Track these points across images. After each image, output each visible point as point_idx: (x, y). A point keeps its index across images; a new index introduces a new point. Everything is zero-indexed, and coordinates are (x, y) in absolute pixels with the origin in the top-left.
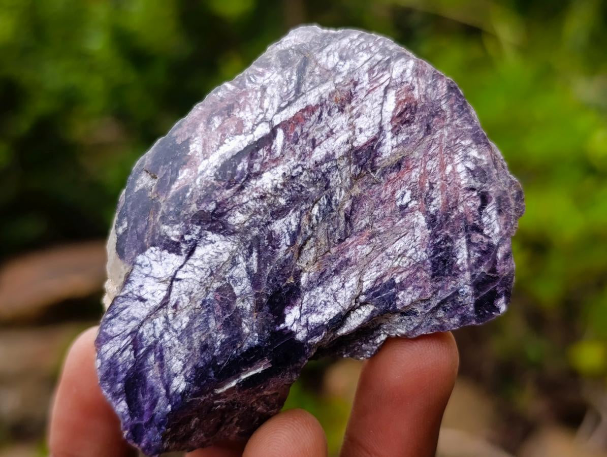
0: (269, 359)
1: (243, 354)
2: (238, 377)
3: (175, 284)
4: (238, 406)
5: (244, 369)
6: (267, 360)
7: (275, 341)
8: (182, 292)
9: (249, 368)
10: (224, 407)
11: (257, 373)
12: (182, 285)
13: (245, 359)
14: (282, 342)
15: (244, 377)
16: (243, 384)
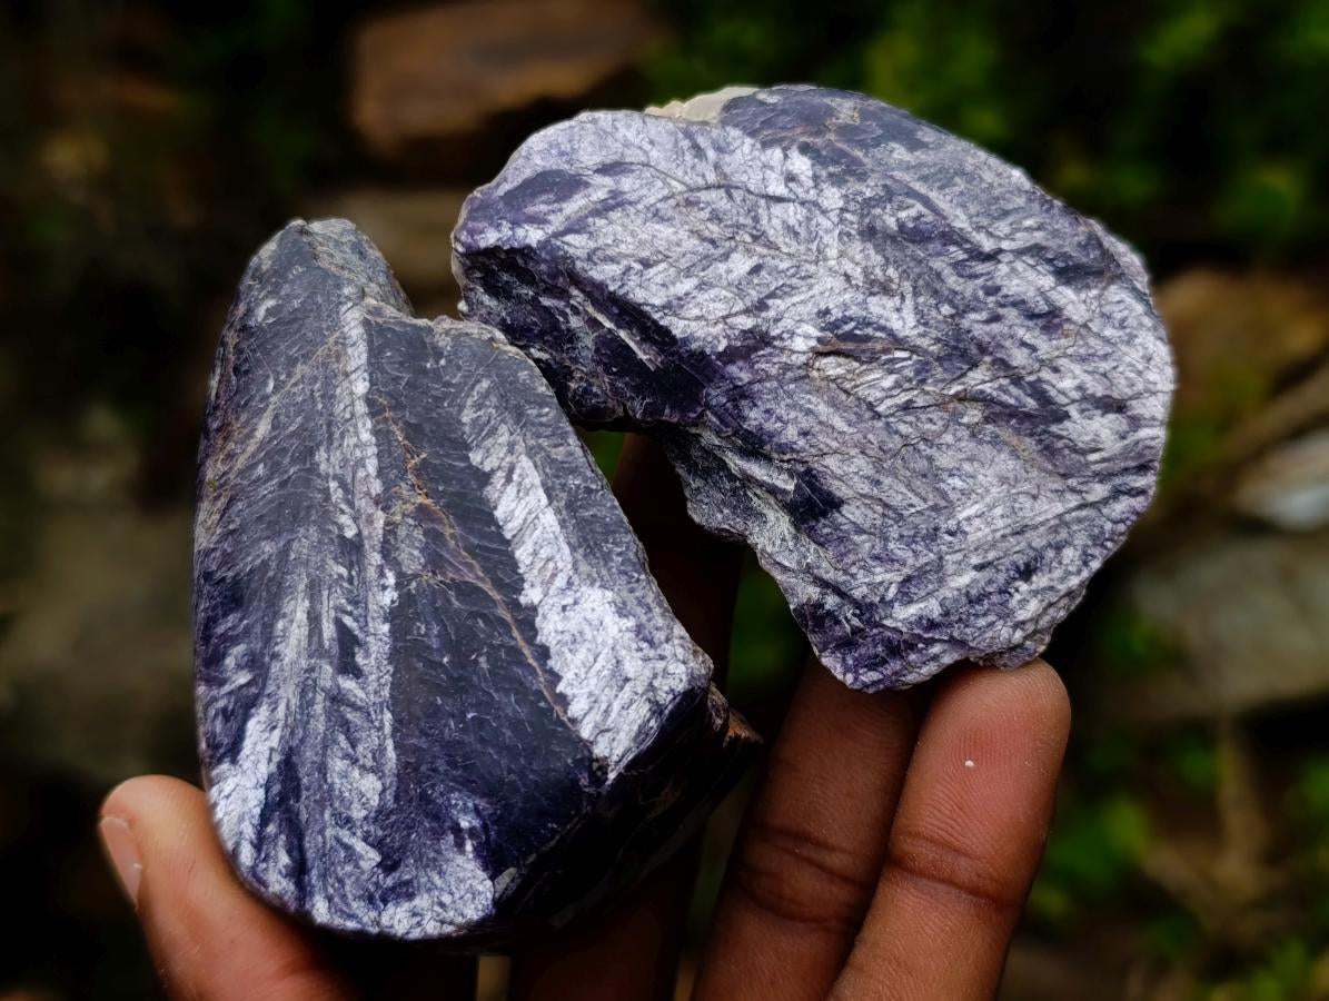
0: (662, 362)
1: (655, 322)
2: (619, 326)
3: (722, 192)
4: (568, 349)
5: (634, 331)
6: (659, 360)
7: (692, 361)
8: (713, 206)
9: (638, 338)
10: (563, 327)
11: (634, 352)
12: (725, 201)
13: (649, 328)
14: (693, 373)
15: (623, 334)
16: (612, 339)
